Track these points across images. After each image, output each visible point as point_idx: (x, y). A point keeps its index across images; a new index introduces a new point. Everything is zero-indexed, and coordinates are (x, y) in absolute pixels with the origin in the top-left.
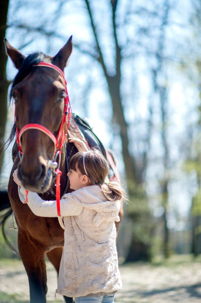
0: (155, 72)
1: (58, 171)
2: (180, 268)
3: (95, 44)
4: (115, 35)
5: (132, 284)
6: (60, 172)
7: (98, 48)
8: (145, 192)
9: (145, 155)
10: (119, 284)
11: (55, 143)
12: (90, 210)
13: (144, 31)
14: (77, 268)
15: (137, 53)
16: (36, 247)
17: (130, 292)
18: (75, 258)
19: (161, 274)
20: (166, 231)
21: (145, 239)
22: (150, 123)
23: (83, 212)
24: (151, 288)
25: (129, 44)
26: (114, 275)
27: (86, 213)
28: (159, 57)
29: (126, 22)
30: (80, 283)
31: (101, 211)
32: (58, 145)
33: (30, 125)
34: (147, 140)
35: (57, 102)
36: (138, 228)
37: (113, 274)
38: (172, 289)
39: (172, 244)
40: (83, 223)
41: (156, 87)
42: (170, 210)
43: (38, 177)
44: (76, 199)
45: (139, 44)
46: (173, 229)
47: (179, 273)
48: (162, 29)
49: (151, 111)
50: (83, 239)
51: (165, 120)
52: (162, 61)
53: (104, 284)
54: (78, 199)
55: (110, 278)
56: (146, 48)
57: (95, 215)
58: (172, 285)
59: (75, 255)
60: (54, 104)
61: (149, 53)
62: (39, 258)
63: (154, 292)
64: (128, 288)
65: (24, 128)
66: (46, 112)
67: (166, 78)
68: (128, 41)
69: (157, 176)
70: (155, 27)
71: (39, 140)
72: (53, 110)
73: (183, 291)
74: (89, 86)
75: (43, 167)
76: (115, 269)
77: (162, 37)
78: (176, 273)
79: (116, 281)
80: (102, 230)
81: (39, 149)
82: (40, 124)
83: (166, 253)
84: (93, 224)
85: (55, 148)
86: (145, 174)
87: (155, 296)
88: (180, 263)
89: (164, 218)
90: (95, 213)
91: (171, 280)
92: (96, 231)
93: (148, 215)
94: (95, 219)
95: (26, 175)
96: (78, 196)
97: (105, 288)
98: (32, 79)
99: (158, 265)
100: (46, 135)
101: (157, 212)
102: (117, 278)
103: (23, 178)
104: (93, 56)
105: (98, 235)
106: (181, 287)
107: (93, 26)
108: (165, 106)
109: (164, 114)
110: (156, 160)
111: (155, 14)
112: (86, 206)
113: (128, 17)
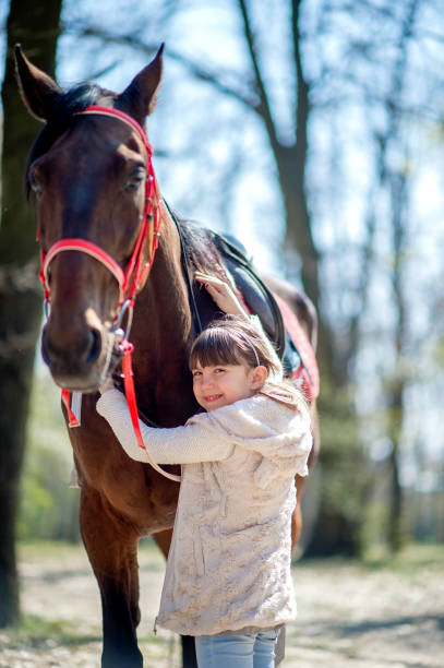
0: (382, 141)
1: (126, 344)
2: (425, 575)
3: (253, 75)
4: (297, 57)
5: (317, 606)
6: (131, 345)
7: (258, 84)
8: (353, 406)
9: (354, 323)
10: (290, 610)
11: (121, 283)
12: (248, 451)
13: (361, 49)
14: (201, 572)
15: (345, 98)
16: (118, 527)
17: (314, 623)
18: (198, 551)
19: (381, 587)
20: (397, 491)
21: (350, 507)
22: (368, 253)
23: (232, 453)
24: (359, 616)
25: (327, 76)
26: (280, 590)
27: (239, 456)
28: (392, 107)
29: (322, 28)
30: (204, 607)
31: (273, 454)
32: (126, 288)
33: (67, 241)
34: (362, 290)
35: (127, 190)
36: (336, 485)
37: (276, 587)
38: (407, 621)
39: (407, 520)
40: (231, 477)
41: (383, 174)
42: (407, 446)
43: (85, 356)
44: (218, 425)
45: (350, 77)
46: (412, 488)
47: (422, 586)
48: (401, 46)
49: (371, 227)
50: (223, 514)
51: (402, 248)
52: (400, 117)
53: (254, 610)
54: (223, 427)
55: (271, 596)
56: (365, 87)
57: (259, 463)
58: (406, 611)
59: (197, 545)
60: (120, 193)
61: (369, 99)
62: (125, 550)
63: (367, 627)
64: (308, 616)
65: (53, 247)
66: (101, 211)
67: (407, 153)
68: (325, 70)
69: (380, 369)
70: (386, 41)
71: (84, 274)
72: (118, 208)
73: (429, 626)
74: (237, 166)
75: (96, 334)
76: (283, 576)
77: (401, 64)
78: (414, 584)
79: (284, 603)
80: (269, 497)
81: (85, 294)
82: (87, 239)
83: (394, 541)
84: (253, 481)
85: (122, 292)
86: (354, 365)
87: (367, 636)
88: (426, 564)
89: (393, 461)
90: (258, 458)
91: (406, 602)
92: (256, 498)
93: (358, 455)
94: (259, 471)
95: (57, 352)
96: (223, 419)
97: (257, 616)
98: (70, 143)
99: (376, 566)
100: (101, 264)
101: (378, 449)
102: (285, 595)
103: (53, 358)
104: (247, 102)
105: (259, 507)
106: (427, 618)
107: (249, 35)
108: (404, 215)
109: (399, 234)
110: (378, 334)
111: (386, 12)
112: (241, 443)
113: (326, 17)
